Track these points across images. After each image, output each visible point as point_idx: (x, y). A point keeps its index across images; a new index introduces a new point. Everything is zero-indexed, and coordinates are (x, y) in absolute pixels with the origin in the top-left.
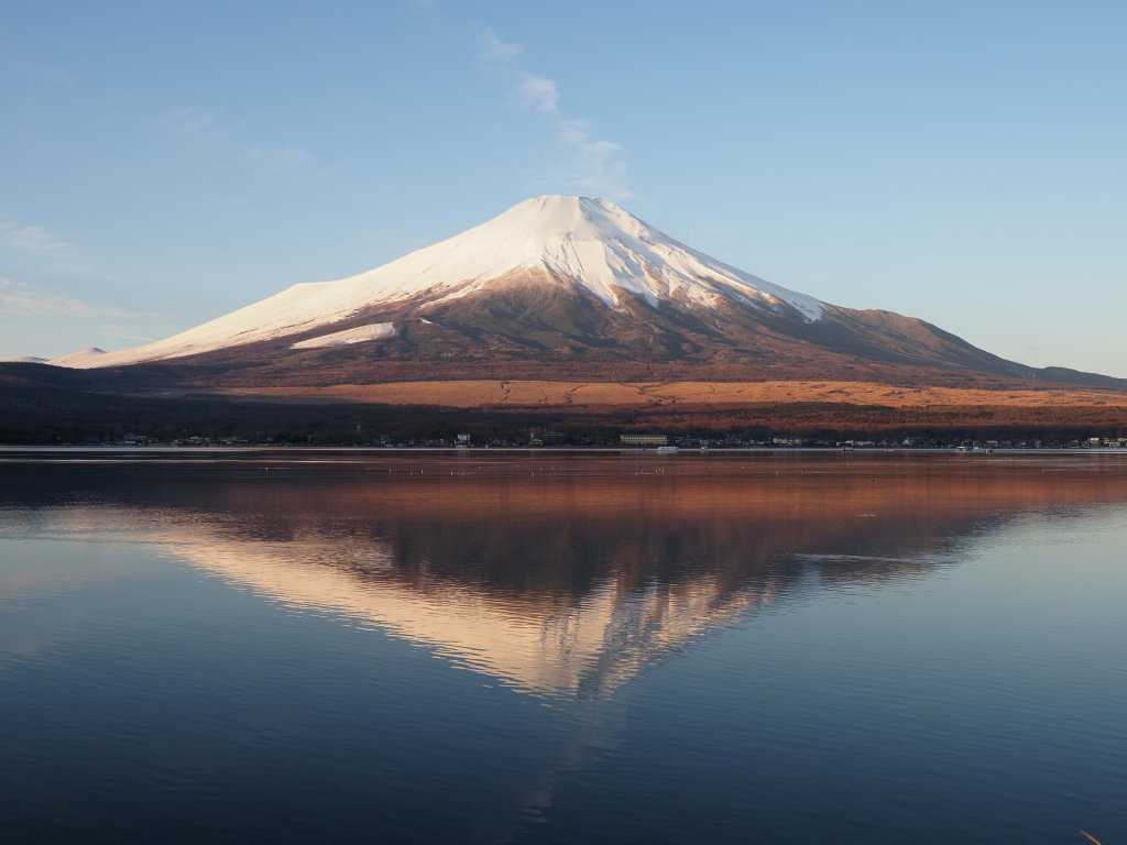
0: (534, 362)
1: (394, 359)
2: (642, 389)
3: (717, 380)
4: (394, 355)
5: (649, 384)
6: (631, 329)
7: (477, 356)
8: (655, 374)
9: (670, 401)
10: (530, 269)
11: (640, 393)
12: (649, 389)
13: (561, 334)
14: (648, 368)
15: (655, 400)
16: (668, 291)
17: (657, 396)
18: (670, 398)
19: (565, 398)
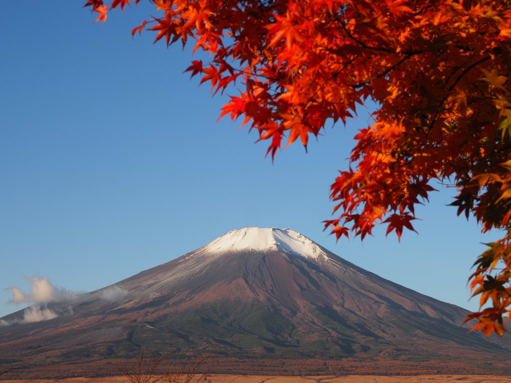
0: (234, 359)
1: (121, 357)
2: (318, 380)
3: (380, 374)
4: (122, 353)
5: (325, 377)
6: (313, 333)
7: (188, 354)
8: (330, 369)
13: (256, 336)
14: (325, 364)
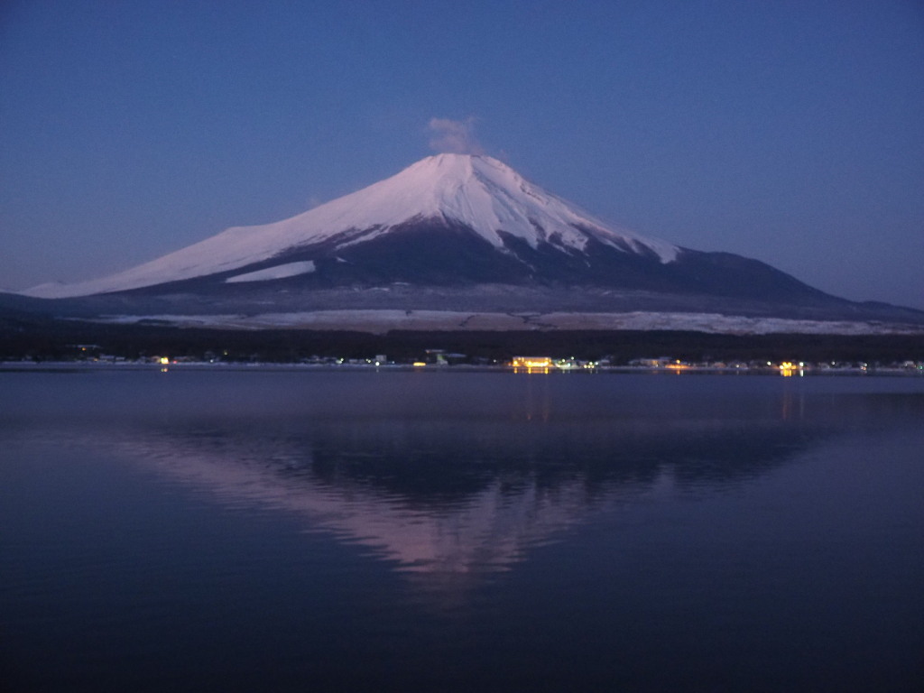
2: (523, 317)
6: (514, 267)
10: (430, 216)
11: (523, 322)
15: (537, 327)
16: (544, 235)
17: (539, 324)
18: (550, 325)
19: (461, 325)
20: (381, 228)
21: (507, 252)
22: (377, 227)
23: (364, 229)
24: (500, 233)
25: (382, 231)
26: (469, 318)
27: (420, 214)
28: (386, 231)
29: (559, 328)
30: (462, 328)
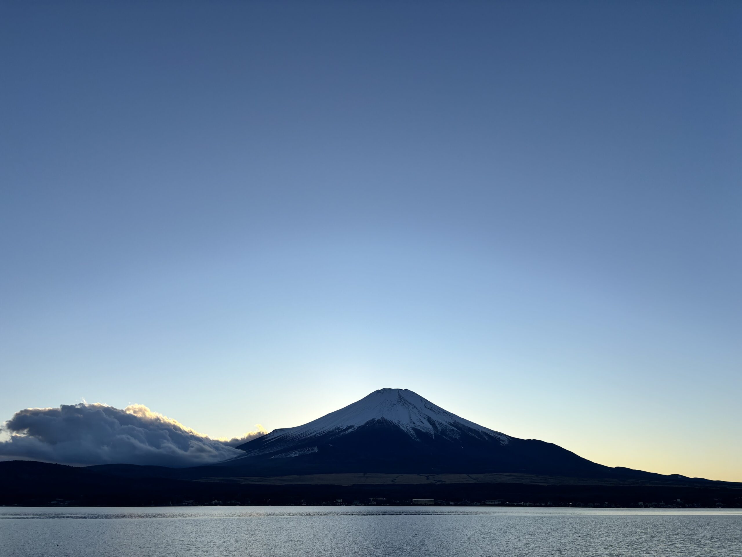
2: (427, 477)
4: (317, 461)
5: (430, 474)
7: (354, 461)
9: (440, 483)
10: (377, 421)
11: (427, 479)
12: (430, 477)
15: (434, 482)
16: (438, 431)
17: (434, 480)
18: (440, 481)
19: (392, 481)
20: (353, 428)
21: (418, 440)
22: (351, 427)
23: (344, 429)
24: (414, 429)
25: (354, 429)
26: (397, 477)
27: (374, 419)
28: (355, 430)
29: (447, 483)
30: (393, 483)
